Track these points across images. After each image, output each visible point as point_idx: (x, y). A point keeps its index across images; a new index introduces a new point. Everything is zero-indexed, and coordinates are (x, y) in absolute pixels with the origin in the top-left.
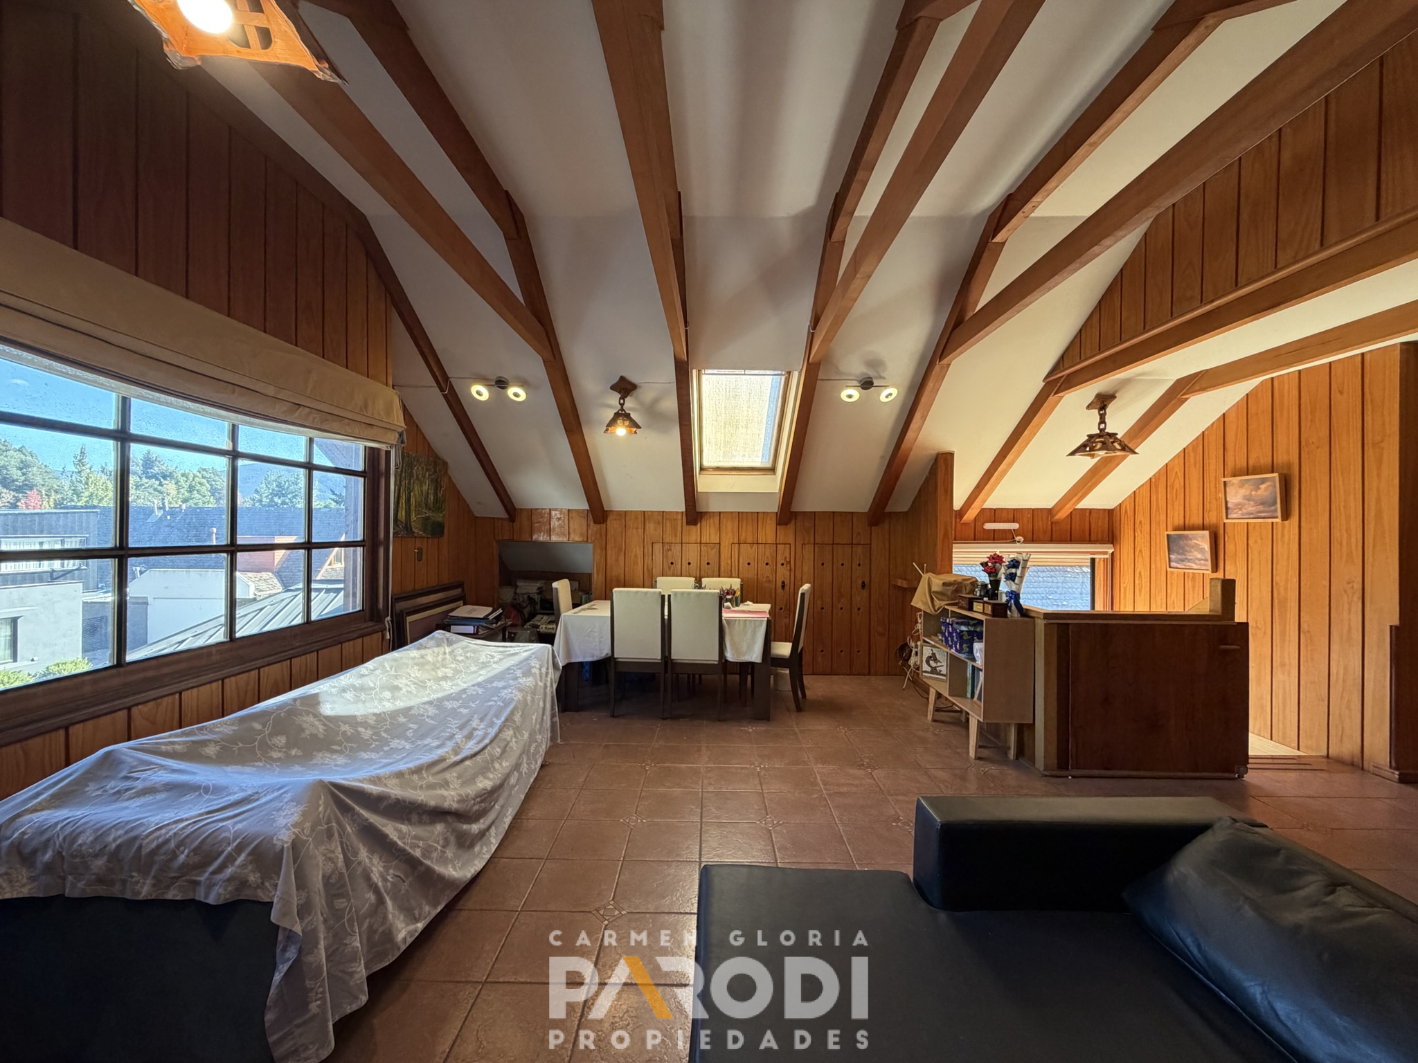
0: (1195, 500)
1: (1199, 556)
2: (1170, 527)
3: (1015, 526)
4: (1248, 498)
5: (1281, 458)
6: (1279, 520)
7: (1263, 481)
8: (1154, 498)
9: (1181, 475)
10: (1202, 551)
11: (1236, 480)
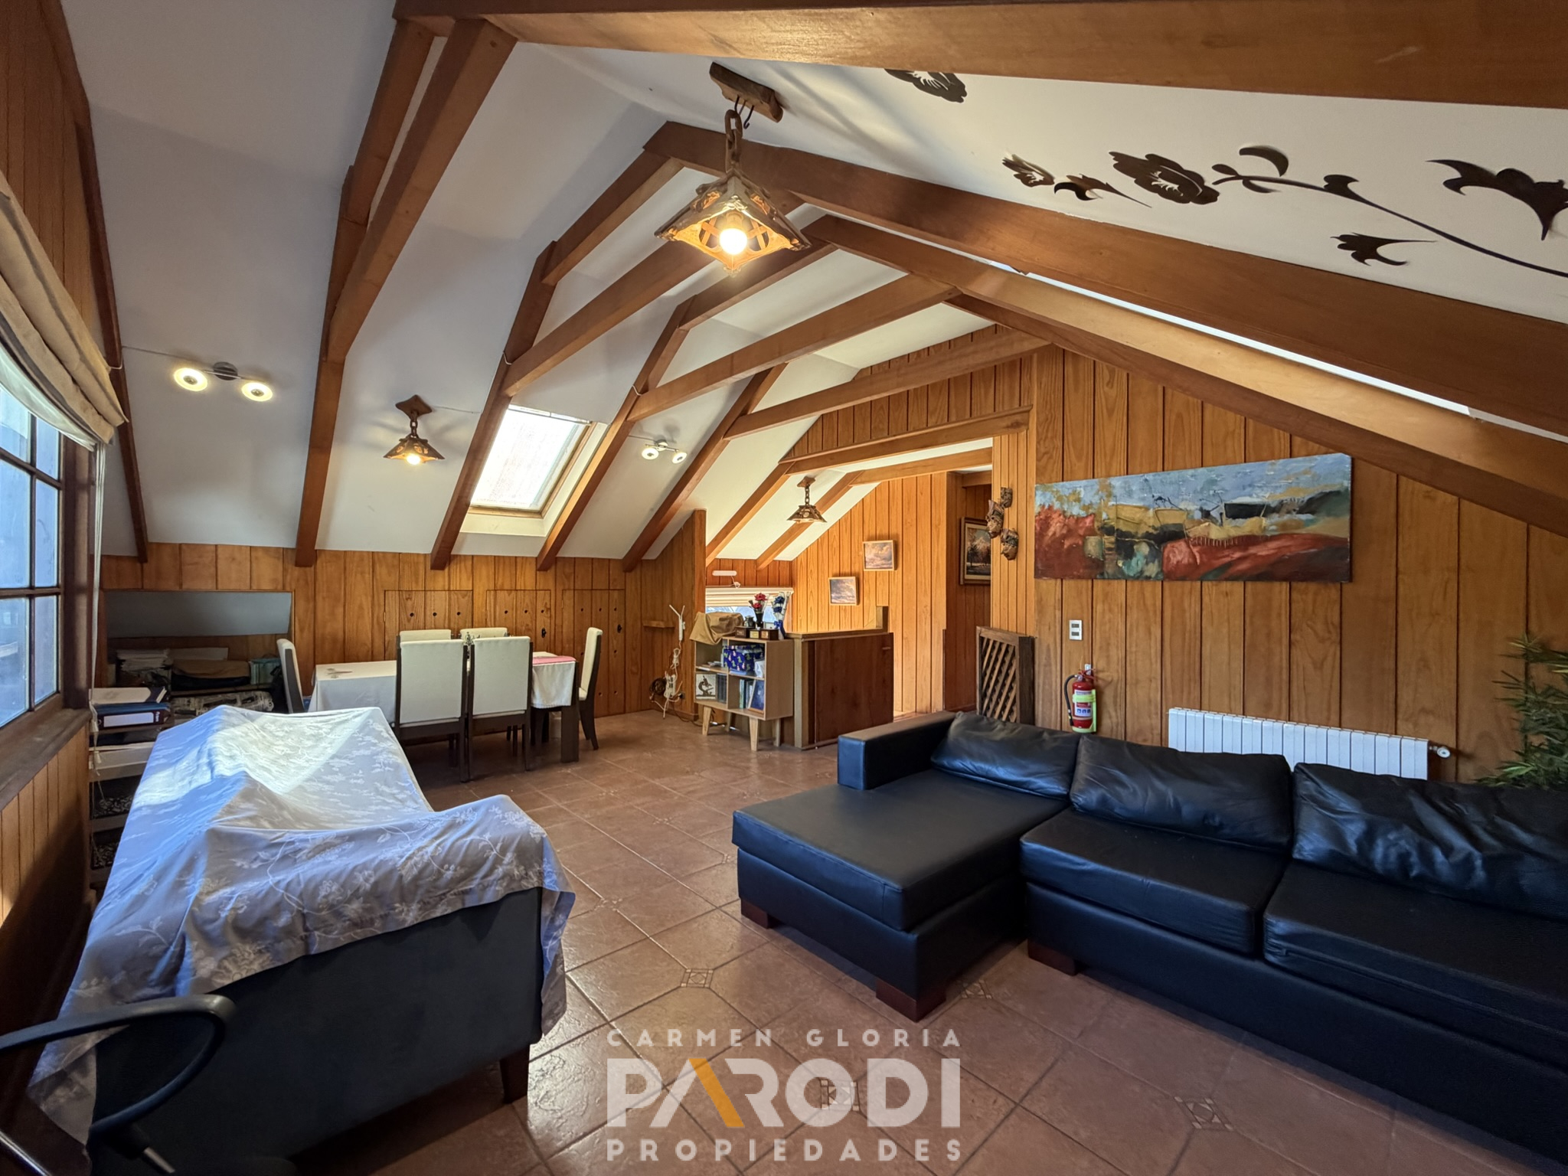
0: (846, 556)
1: (849, 594)
2: (831, 575)
3: (734, 573)
4: (877, 555)
5: (893, 531)
6: (893, 570)
7: (885, 544)
8: (820, 552)
9: (837, 538)
10: (851, 590)
11: (870, 543)
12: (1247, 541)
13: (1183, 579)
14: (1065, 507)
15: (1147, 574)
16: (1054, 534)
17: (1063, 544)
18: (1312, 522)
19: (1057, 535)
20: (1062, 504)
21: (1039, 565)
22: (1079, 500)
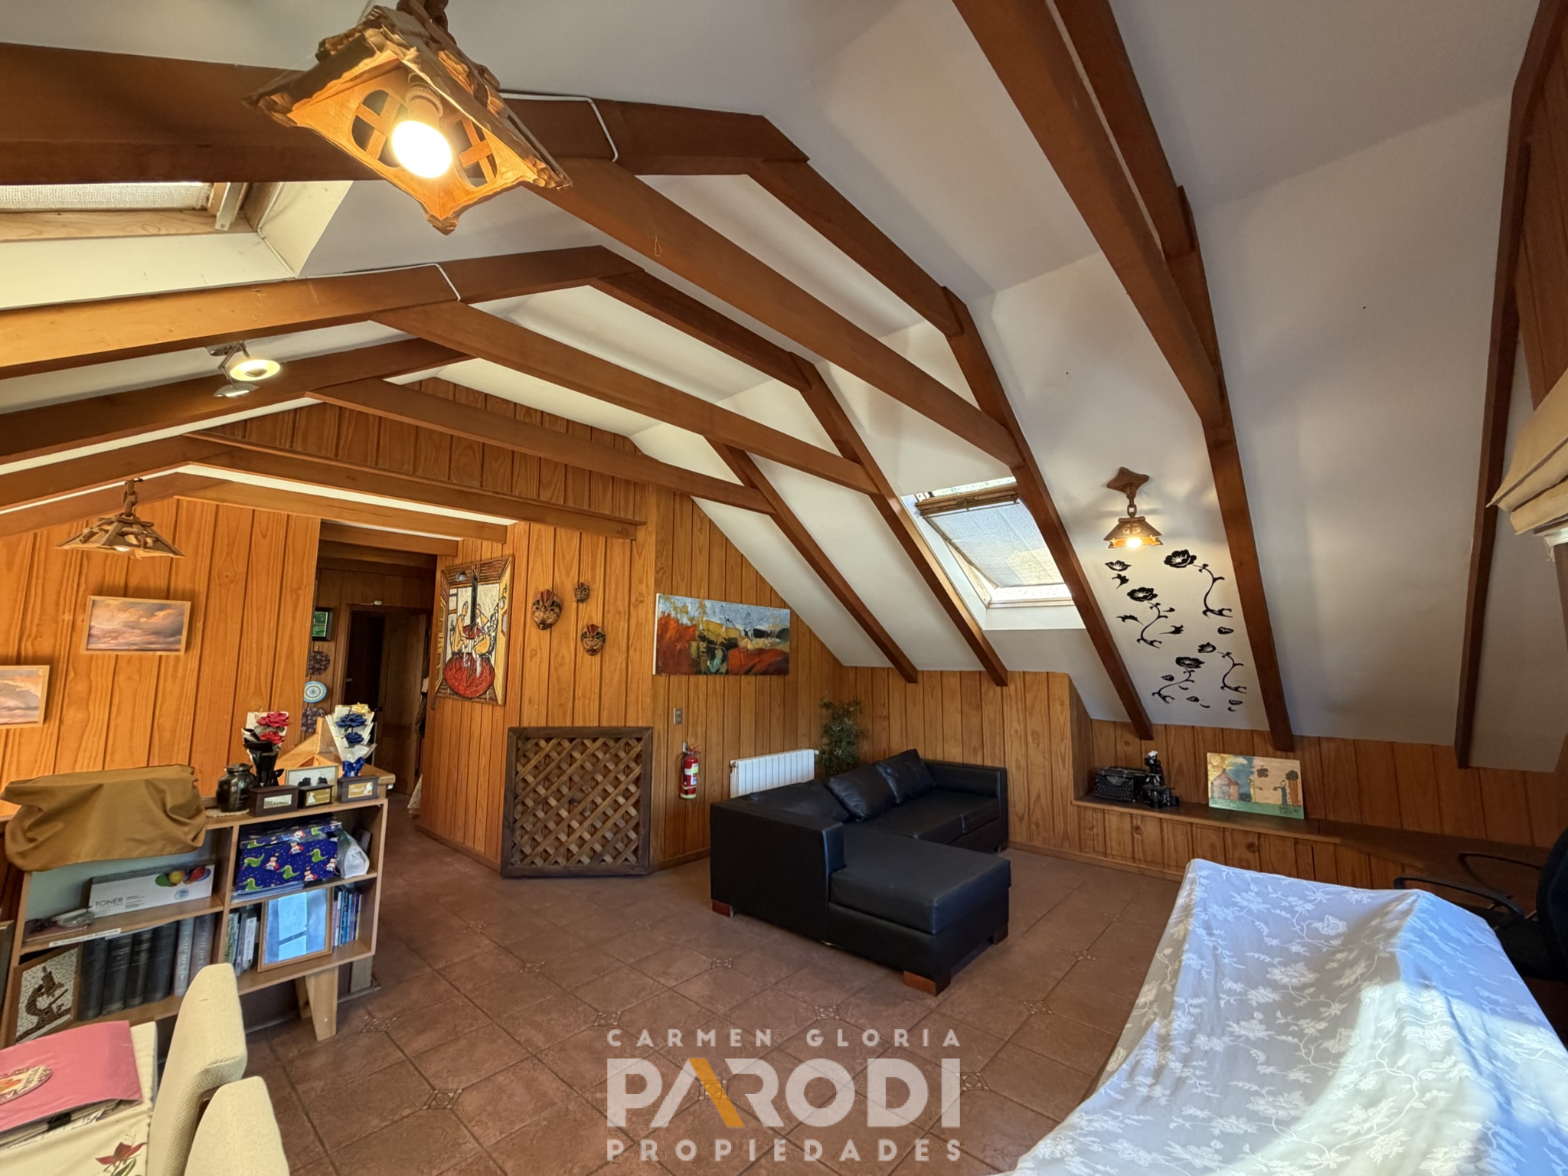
6: (182, 653)
7: (162, 608)
11: (110, 601)
12: (761, 651)
13: (736, 674)
14: (679, 616)
15: (721, 671)
16: (670, 638)
17: (676, 646)
18: (780, 643)
19: (673, 639)
20: (676, 614)
21: (660, 663)
22: (687, 612)
